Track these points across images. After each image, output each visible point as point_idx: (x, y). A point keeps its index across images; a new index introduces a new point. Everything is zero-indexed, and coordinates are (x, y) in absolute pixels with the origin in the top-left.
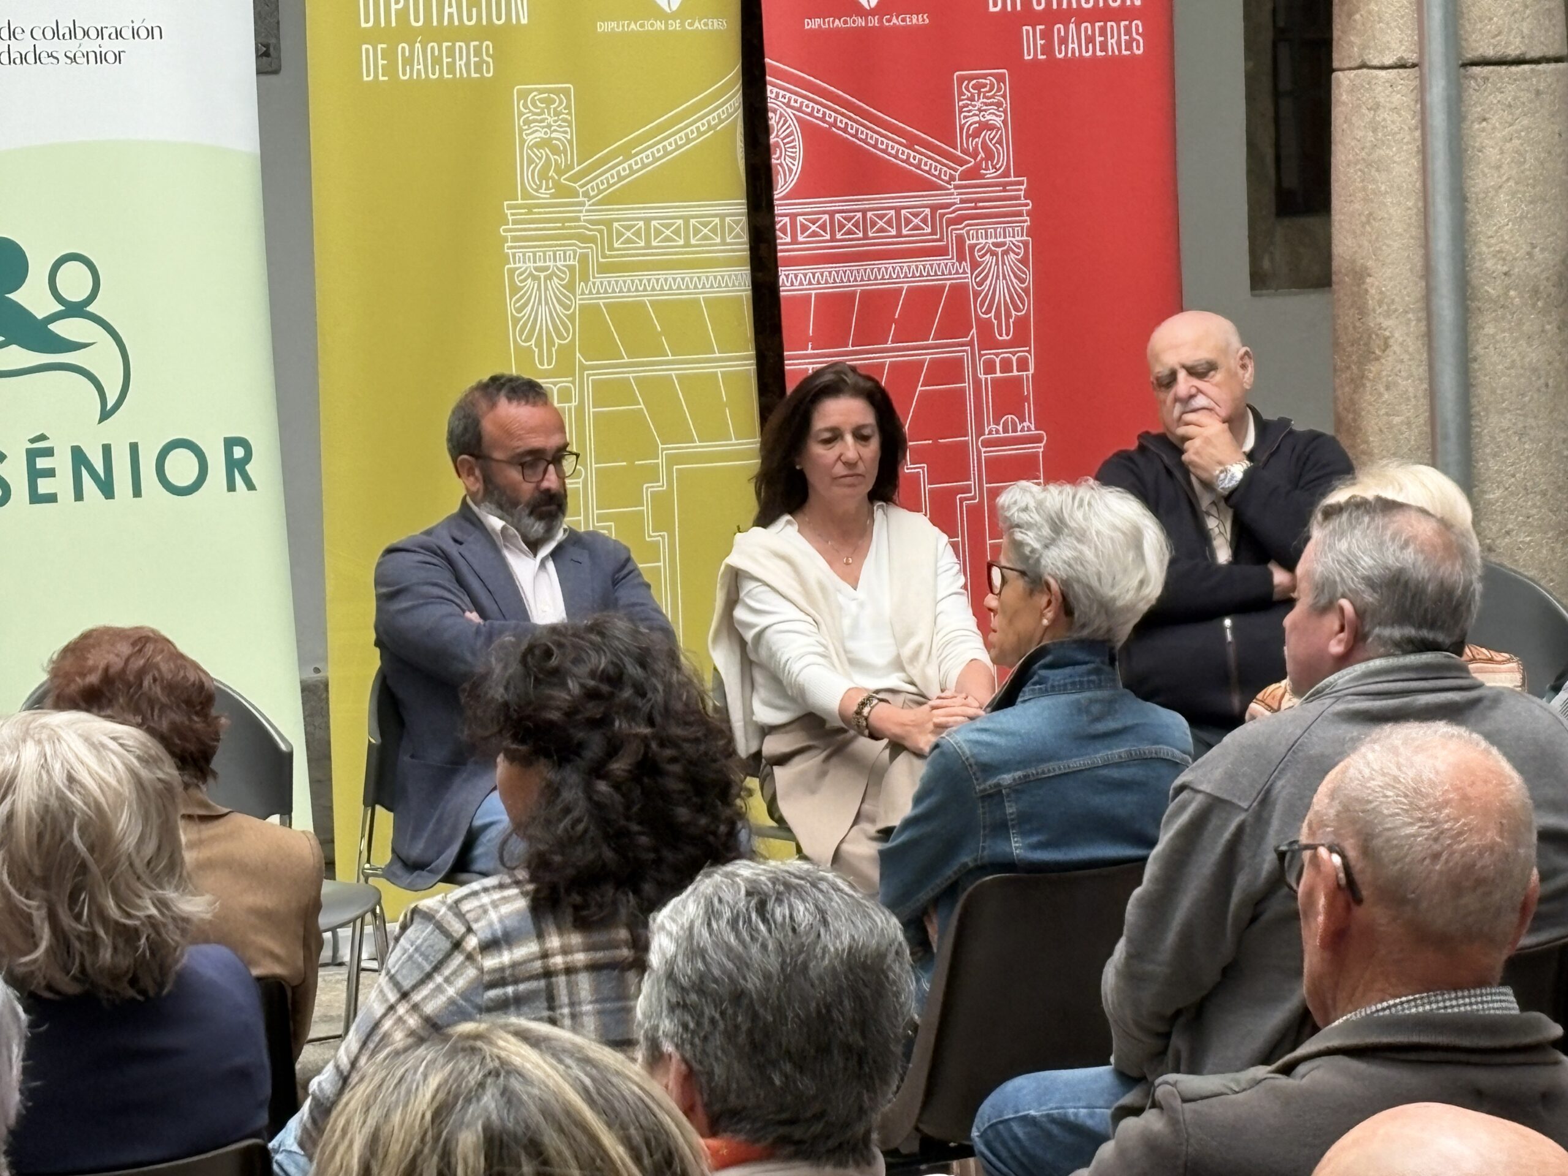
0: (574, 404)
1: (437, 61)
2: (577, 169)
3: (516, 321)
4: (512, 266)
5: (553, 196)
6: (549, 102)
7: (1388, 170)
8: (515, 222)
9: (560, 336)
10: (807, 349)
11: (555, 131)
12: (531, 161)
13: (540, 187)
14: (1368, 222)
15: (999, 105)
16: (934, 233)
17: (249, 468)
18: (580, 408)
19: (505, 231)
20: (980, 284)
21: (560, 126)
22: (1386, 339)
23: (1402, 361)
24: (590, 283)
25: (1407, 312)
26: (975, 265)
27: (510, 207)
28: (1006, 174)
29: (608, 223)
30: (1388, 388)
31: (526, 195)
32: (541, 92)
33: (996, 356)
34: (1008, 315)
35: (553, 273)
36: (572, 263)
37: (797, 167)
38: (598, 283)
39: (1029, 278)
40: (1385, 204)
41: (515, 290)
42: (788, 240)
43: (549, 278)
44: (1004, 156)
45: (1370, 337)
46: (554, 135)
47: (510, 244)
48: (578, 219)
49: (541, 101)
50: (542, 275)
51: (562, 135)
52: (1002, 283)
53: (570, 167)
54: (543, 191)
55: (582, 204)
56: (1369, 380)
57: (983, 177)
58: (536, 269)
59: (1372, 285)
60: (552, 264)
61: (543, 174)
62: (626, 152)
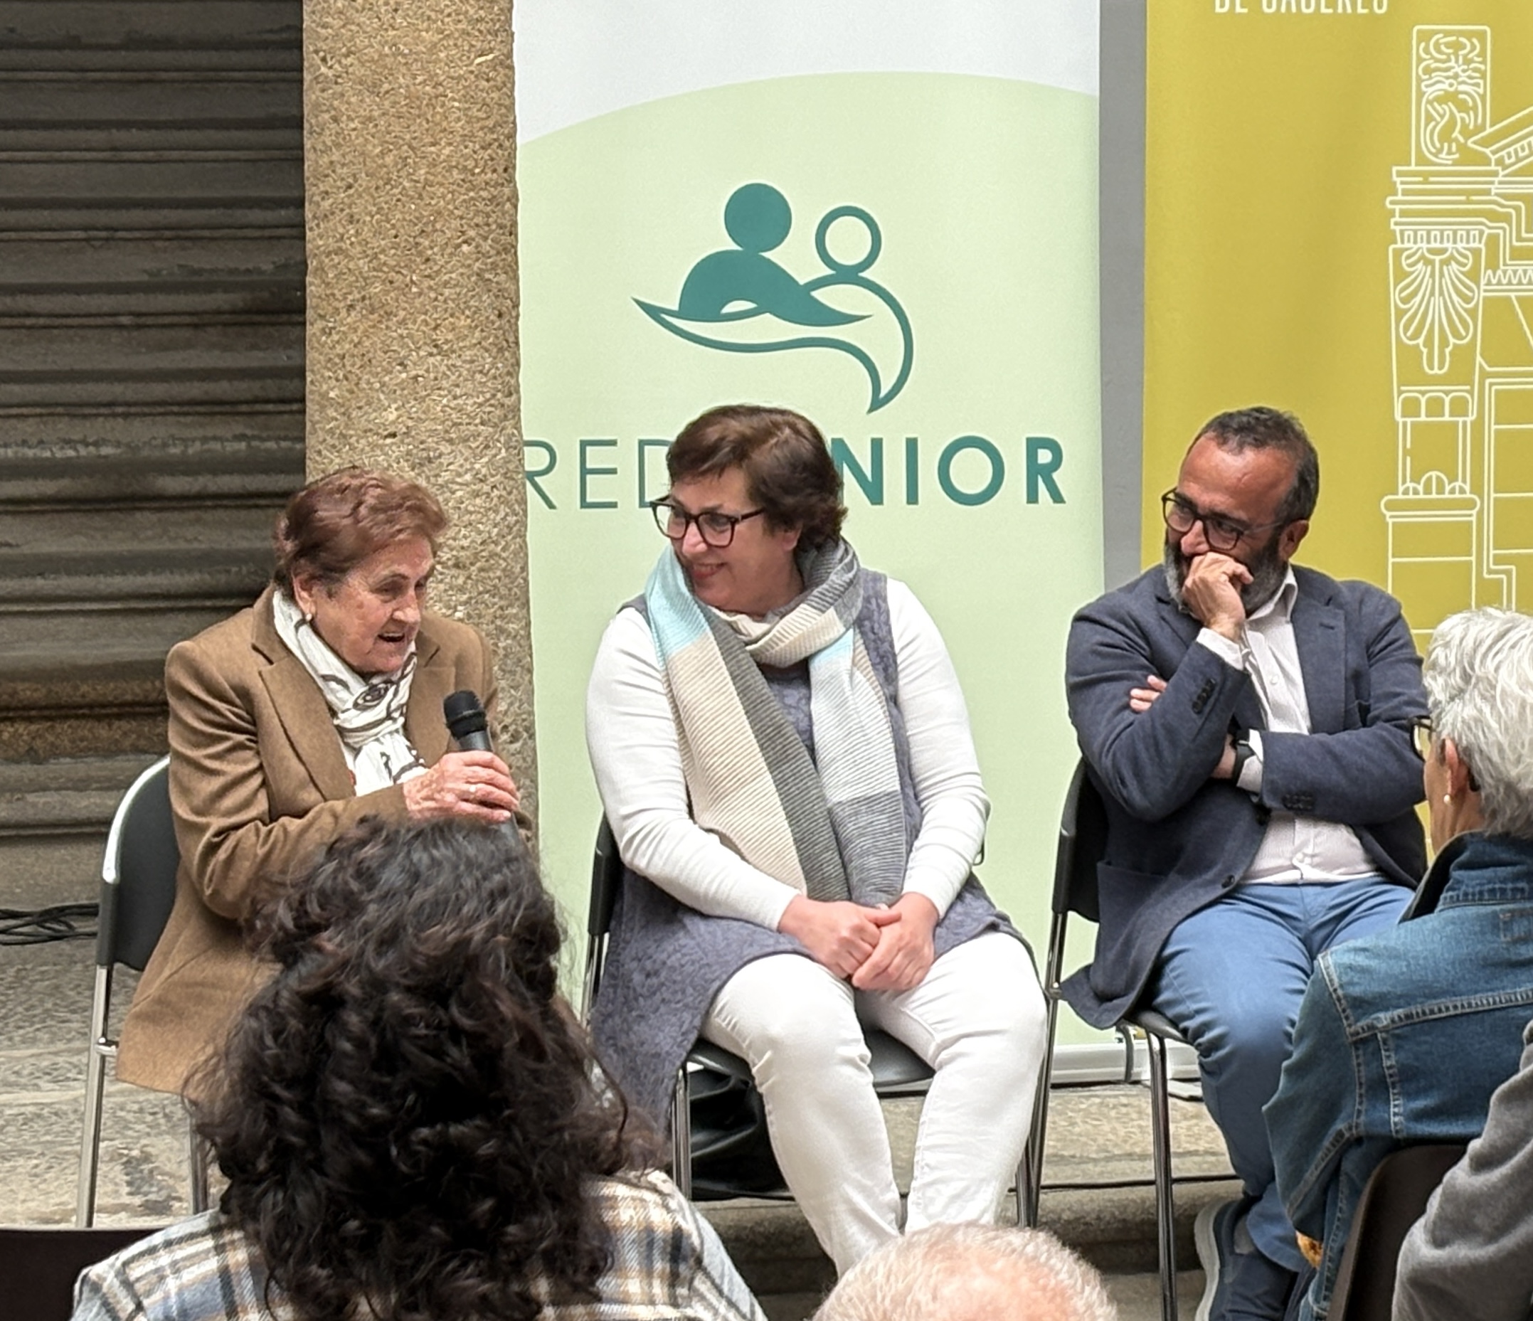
0: (1469, 419)
2: (1489, 130)
3: (1400, 313)
4: (1399, 245)
5: (1455, 163)
6: (1458, 47)
8: (1405, 193)
9: (1457, 335)
11: (1464, 82)
12: (1429, 118)
13: (1440, 151)
17: (1056, 476)
18: (1478, 425)
19: (1392, 203)
21: (1470, 77)
24: (1499, 272)
27: (1400, 174)
29: (1523, 197)
31: (1422, 160)
32: (1447, 34)
35: (1452, 257)
36: (1476, 245)
38: (1510, 272)
41: (1401, 275)
43: (1446, 262)
46: (1462, 88)
47: (1397, 219)
48: (1488, 192)
49: (1448, 45)
50: (1437, 258)
51: (1472, 89)
53: (1483, 128)
54: (1443, 155)
55: (1495, 174)
58: (1430, 251)
60: (1450, 245)
61: (1446, 135)
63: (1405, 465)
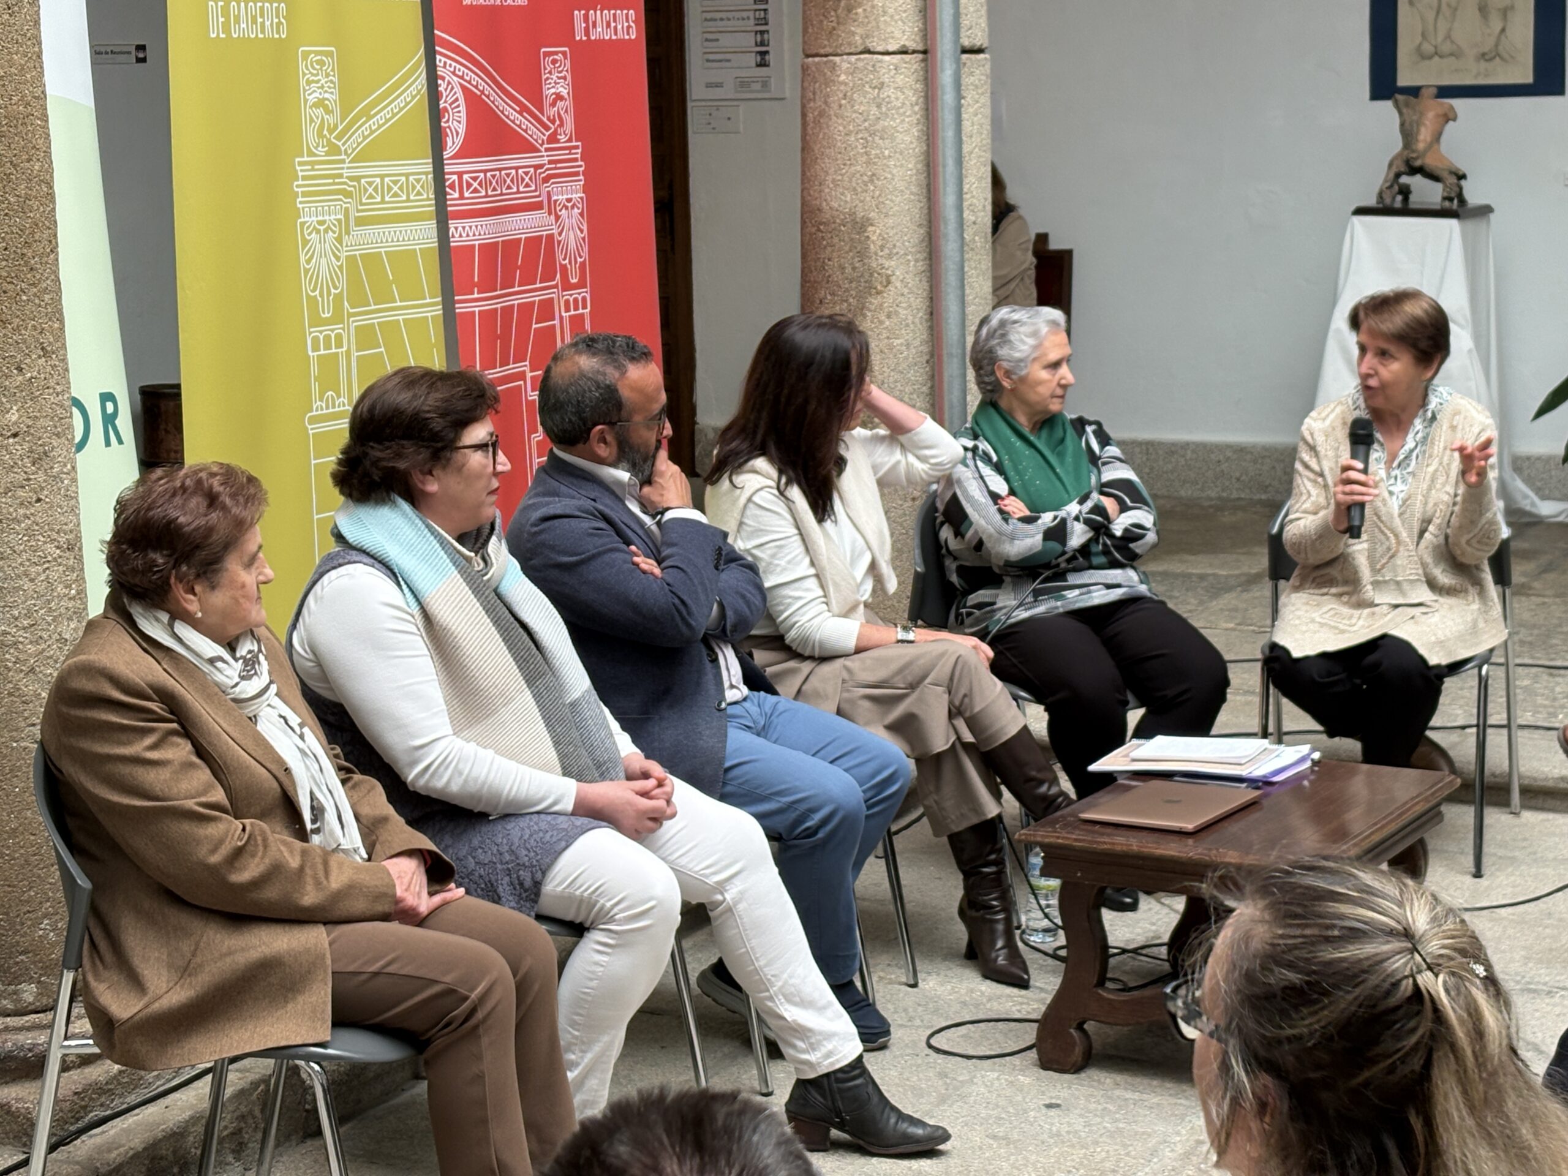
0: (345, 349)
1: (254, 21)
2: (340, 128)
3: (307, 271)
4: (302, 220)
6: (321, 64)
7: (893, 138)
8: (304, 178)
9: (336, 288)
10: (473, 293)
11: (326, 92)
12: (312, 120)
13: (318, 145)
14: (872, 181)
15: (565, 78)
16: (535, 191)
17: (117, 423)
18: (348, 352)
19: (297, 186)
20: (560, 234)
21: (329, 87)
22: (888, 277)
23: (902, 295)
24: (351, 236)
25: (906, 254)
26: (557, 218)
27: (300, 164)
28: (570, 140)
29: (358, 179)
30: (889, 317)
31: (311, 154)
32: (317, 53)
33: (572, 295)
34: (576, 262)
35: (329, 227)
36: (339, 217)
37: (462, 129)
38: (355, 236)
39: (585, 228)
40: (888, 166)
41: (305, 242)
42: (456, 195)
43: (326, 231)
44: (569, 125)
45: (871, 275)
46: (327, 95)
47: (300, 199)
48: (341, 176)
49: (318, 62)
50: (322, 228)
51: (332, 97)
52: (571, 232)
53: (336, 126)
54: (320, 148)
55: (343, 161)
56: (870, 310)
57: (558, 141)
58: (318, 223)
59: (875, 232)
60: (327, 218)
61: (320, 133)
62: (367, 114)
63: (315, 388)
